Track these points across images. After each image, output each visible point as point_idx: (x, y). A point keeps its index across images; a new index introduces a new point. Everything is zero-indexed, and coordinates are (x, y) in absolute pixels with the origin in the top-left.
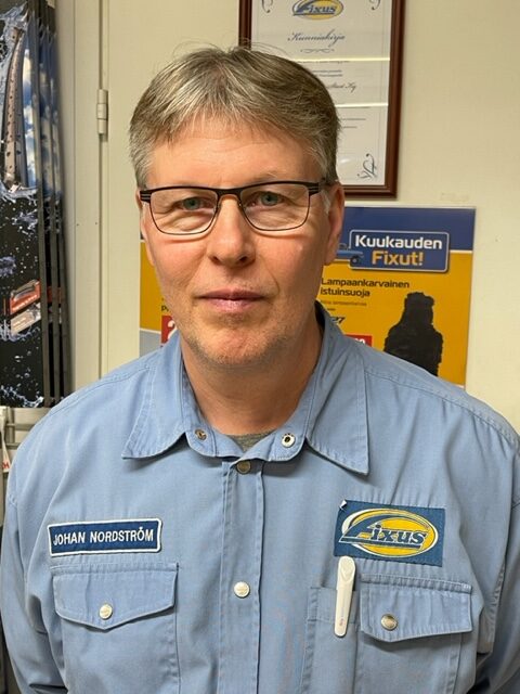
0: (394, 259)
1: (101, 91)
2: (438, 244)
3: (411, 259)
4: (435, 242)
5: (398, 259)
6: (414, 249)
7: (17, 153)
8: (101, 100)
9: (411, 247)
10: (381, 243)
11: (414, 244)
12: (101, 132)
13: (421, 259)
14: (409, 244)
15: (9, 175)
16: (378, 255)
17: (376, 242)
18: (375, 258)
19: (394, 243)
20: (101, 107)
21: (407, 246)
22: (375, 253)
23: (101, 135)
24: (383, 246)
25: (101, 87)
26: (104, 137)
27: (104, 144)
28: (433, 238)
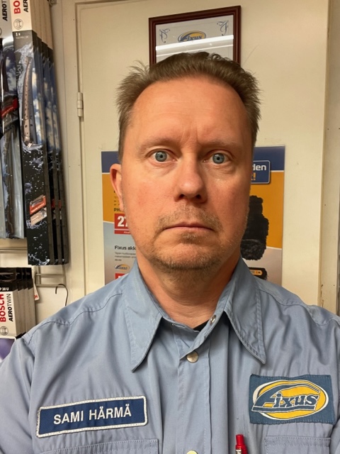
2: (264, 167)
7: (31, 125)
8: (79, 98)
12: (80, 116)
13: (255, 177)
15: (27, 138)
20: (79, 102)
25: (79, 91)
26: (82, 118)
27: (82, 123)
28: (261, 164)
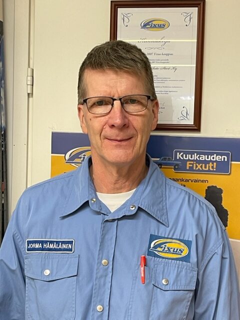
0: (199, 166)
1: (29, 69)
2: (224, 158)
3: (209, 166)
4: (223, 157)
5: (201, 167)
6: (211, 161)
8: (30, 74)
9: (209, 159)
10: (192, 157)
11: (211, 158)
12: (29, 92)
13: (215, 167)
14: (208, 158)
16: (190, 164)
17: (189, 156)
18: (188, 166)
19: (199, 157)
20: (30, 78)
21: (207, 159)
22: (188, 163)
23: (29, 94)
24: (193, 159)
25: (29, 67)
26: (30, 95)
27: (30, 99)
28: (222, 155)
